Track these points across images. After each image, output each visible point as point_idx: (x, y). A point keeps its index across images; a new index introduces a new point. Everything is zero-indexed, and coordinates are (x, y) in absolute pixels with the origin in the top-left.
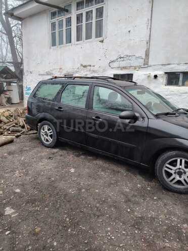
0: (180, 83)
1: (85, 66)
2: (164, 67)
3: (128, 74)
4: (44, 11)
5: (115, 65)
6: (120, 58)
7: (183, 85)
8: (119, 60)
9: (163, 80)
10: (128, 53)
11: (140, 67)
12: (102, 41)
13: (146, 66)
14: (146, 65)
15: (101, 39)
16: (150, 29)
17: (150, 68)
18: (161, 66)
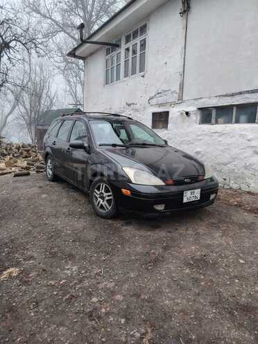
0: (213, 120)
1: (129, 105)
2: (196, 102)
3: (165, 112)
4: (101, 49)
5: (154, 101)
6: (158, 93)
7: (217, 122)
8: (157, 96)
9: (196, 117)
10: (164, 87)
11: (175, 104)
12: (143, 76)
13: (180, 102)
14: (181, 100)
15: (142, 74)
16: (184, 58)
17: (184, 104)
18: (193, 102)
